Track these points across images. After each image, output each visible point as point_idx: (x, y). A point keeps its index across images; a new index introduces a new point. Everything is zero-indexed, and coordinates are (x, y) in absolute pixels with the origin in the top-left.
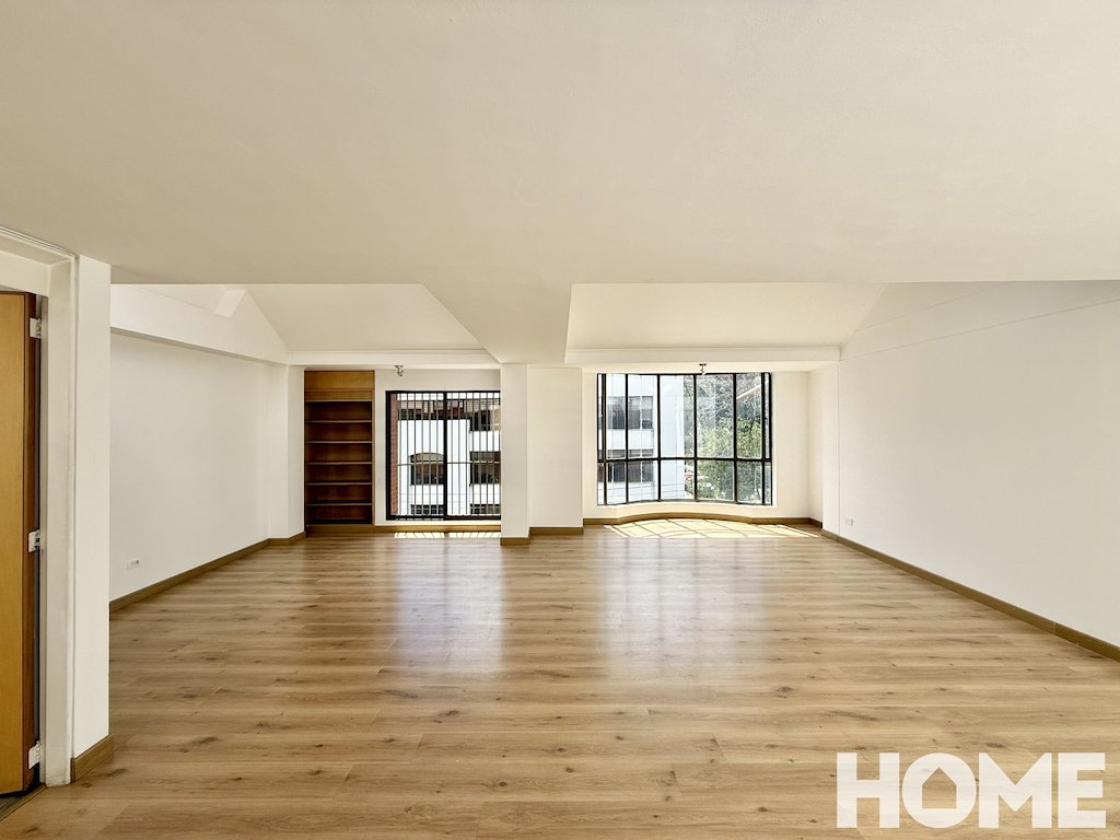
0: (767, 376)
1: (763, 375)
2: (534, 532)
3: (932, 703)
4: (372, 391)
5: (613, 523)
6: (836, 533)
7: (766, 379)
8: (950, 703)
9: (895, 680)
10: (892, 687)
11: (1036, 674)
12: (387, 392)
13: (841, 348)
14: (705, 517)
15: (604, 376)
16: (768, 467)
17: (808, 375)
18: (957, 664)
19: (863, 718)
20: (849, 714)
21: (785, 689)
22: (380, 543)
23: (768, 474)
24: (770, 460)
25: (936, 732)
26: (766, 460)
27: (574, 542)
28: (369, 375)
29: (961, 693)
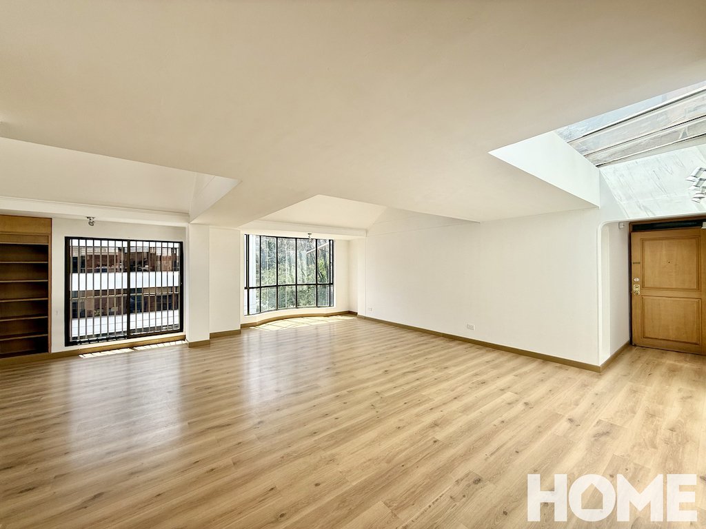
0: (331, 242)
1: (330, 240)
2: (213, 336)
3: (427, 362)
4: (48, 237)
5: (254, 325)
6: (364, 315)
7: (332, 243)
8: (429, 361)
9: (414, 359)
10: (415, 361)
11: (443, 349)
12: (66, 237)
13: (367, 231)
14: (302, 316)
15: (248, 237)
16: (332, 288)
17: (349, 242)
18: (426, 350)
19: (413, 372)
20: (409, 372)
21: (386, 371)
22: (57, 368)
23: (332, 290)
24: (333, 284)
25: (432, 369)
26: (331, 284)
27: (237, 338)
28: (47, 222)
29: (432, 358)
